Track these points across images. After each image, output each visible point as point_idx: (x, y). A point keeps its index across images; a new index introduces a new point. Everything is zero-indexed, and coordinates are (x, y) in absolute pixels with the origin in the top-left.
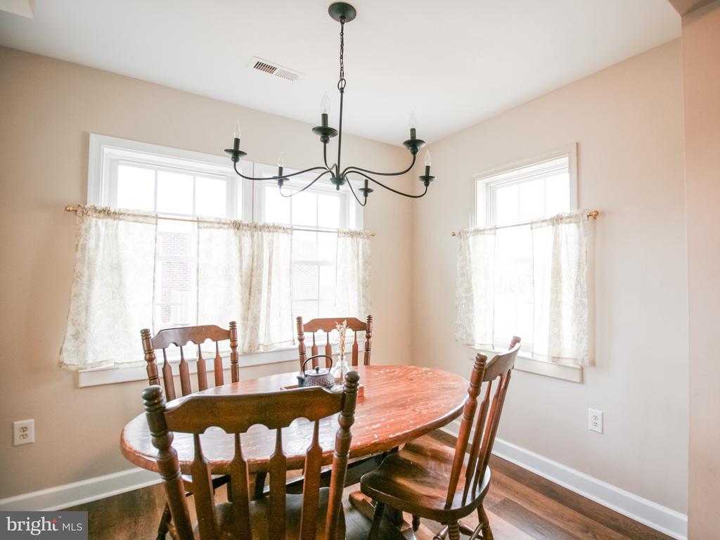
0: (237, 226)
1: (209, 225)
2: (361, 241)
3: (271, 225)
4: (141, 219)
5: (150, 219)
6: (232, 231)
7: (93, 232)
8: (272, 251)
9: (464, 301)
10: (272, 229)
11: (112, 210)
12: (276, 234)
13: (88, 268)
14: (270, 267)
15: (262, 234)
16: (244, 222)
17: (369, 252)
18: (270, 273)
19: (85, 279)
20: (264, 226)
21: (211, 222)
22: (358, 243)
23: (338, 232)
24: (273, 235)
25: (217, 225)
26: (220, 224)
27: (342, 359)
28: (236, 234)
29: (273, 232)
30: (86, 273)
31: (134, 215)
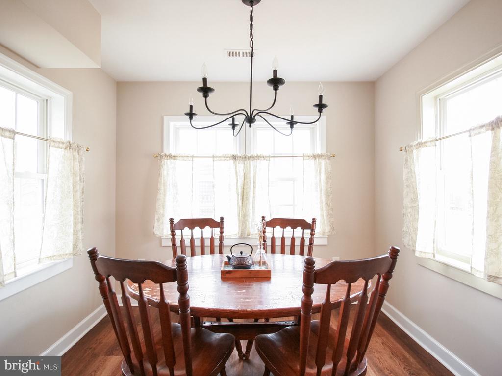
0: (234, 157)
1: (219, 159)
2: (323, 162)
3: (256, 155)
4: (185, 158)
5: (189, 158)
6: (232, 161)
7: (165, 167)
8: (256, 172)
9: (409, 210)
10: (256, 158)
11: (173, 155)
12: (258, 161)
13: (164, 185)
14: (254, 182)
15: (250, 162)
16: (239, 155)
17: (329, 170)
18: (254, 187)
19: (162, 191)
20: (250, 157)
21: (220, 157)
22: (320, 164)
23: (304, 156)
24: (257, 162)
25: (223, 158)
26: (225, 157)
27: (261, 248)
28: (234, 163)
29: (257, 159)
30: (162, 188)
31: (182, 157)
